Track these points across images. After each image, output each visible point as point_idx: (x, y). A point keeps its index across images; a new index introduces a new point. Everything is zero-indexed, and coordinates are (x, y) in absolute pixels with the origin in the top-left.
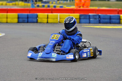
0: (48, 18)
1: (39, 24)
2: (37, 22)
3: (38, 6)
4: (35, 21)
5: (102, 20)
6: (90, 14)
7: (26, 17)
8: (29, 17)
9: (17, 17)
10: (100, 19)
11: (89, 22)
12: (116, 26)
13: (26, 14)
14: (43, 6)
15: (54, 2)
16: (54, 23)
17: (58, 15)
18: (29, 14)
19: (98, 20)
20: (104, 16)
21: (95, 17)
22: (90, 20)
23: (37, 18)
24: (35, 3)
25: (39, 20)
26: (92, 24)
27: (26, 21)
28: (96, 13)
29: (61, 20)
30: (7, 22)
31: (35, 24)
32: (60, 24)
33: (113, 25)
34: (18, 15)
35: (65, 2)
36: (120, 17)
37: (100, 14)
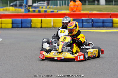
0: (41, 23)
1: (33, 28)
2: (31, 27)
3: (29, 11)
4: (29, 26)
5: (95, 24)
6: (83, 18)
7: (20, 22)
8: (23, 22)
9: (11, 22)
10: (93, 23)
11: (82, 26)
12: (109, 29)
13: (20, 19)
14: (34, 11)
15: (44, 7)
16: (48, 28)
17: (51, 20)
18: (22, 19)
19: (91, 23)
20: (96, 20)
21: (88, 21)
22: (83, 24)
23: (31, 23)
24: (28, 8)
25: (33, 25)
26: (85, 28)
27: (20, 26)
28: (88, 17)
29: (55, 24)
30: (1, 28)
31: (29, 28)
32: (54, 28)
33: (106, 28)
34: (12, 21)
35: (55, 7)
36: (112, 20)
37: (92, 18)
